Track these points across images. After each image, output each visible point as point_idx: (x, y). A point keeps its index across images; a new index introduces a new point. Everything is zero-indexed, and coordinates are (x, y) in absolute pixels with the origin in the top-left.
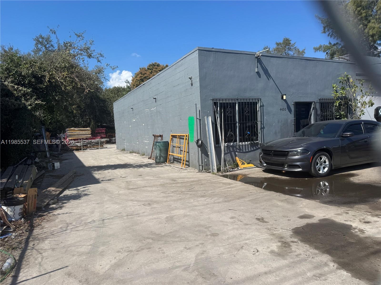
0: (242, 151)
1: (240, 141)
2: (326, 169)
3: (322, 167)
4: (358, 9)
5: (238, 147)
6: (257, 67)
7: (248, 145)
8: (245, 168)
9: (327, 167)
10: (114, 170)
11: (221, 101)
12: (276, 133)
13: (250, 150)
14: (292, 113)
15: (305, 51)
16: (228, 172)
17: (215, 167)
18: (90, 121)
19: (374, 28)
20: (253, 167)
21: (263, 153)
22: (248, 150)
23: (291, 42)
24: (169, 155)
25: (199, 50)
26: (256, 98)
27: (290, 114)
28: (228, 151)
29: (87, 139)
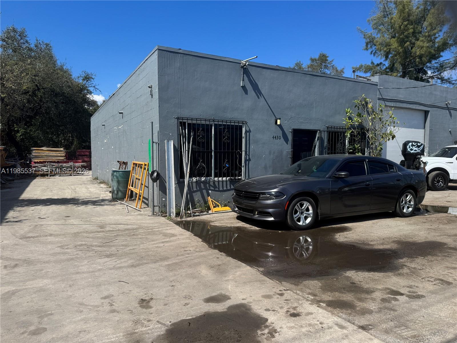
0: (217, 189)
1: (216, 176)
2: (309, 220)
3: (303, 217)
4: (405, 23)
5: (212, 183)
6: (243, 80)
7: (226, 181)
8: (217, 212)
9: (310, 216)
10: (49, 206)
11: (190, 122)
12: (265, 168)
13: (229, 188)
14: (288, 142)
15: (344, 71)
16: (191, 216)
17: (173, 209)
18: (73, 140)
19: (422, 47)
20: (228, 211)
21: (236, 194)
22: (227, 187)
23: (328, 58)
24: (129, 189)
25: (159, 50)
26: (240, 120)
27: (286, 144)
28: (198, 189)
29: (58, 162)
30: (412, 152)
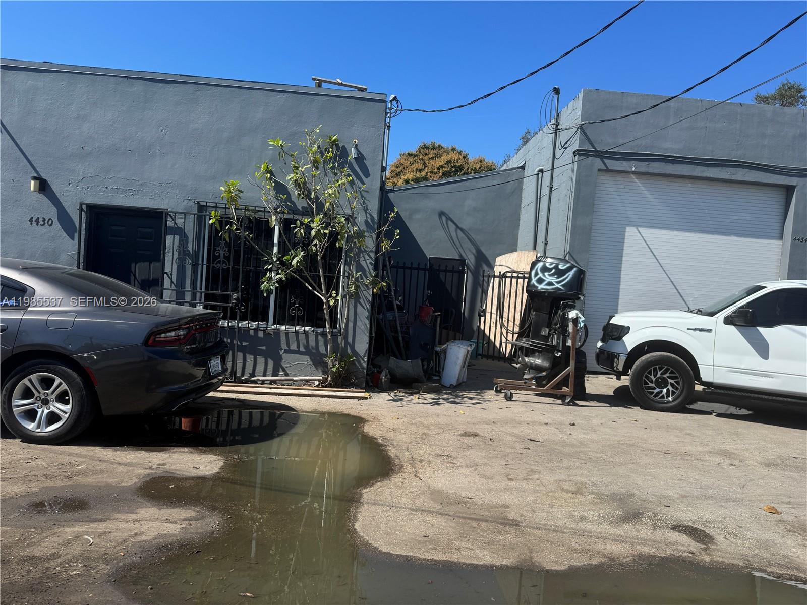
27: (68, 238)
30: (541, 287)
